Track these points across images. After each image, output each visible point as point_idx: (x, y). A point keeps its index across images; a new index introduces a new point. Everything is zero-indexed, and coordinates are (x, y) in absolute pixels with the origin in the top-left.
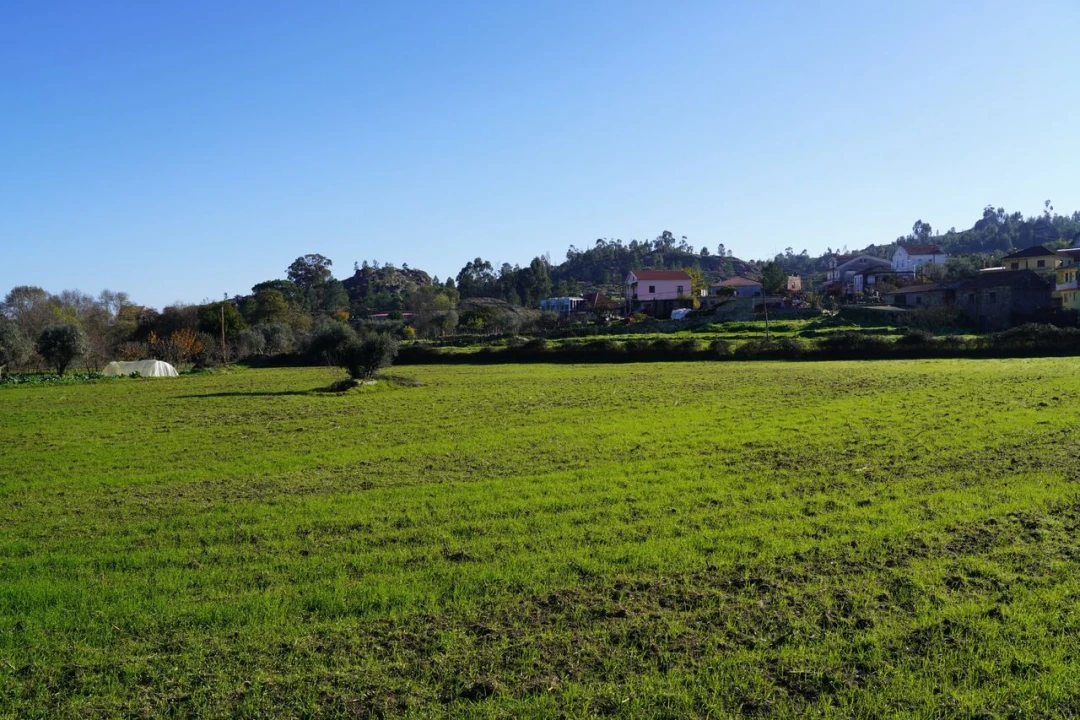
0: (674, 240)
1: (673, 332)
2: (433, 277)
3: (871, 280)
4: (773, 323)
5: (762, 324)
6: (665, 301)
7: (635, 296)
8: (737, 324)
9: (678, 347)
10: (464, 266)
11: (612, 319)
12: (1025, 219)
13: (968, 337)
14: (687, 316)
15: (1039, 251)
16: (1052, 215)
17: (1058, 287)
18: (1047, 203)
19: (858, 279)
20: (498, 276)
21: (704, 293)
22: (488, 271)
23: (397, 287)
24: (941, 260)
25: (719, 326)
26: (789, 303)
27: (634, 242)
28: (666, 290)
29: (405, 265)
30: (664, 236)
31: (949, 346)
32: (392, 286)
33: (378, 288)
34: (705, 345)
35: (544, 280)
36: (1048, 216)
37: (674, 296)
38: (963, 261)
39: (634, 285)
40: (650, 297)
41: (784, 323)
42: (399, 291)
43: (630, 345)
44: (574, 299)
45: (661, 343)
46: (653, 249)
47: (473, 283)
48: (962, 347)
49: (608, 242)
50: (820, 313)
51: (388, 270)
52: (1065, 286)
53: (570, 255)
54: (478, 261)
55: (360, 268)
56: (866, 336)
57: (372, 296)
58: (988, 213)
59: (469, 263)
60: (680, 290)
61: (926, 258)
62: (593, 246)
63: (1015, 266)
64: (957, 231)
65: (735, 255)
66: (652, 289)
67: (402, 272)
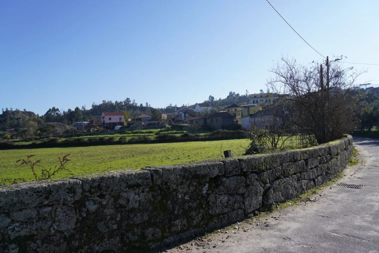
0: (130, 101)
1: (113, 134)
2: (36, 114)
3: (187, 115)
4: (148, 131)
5: (144, 131)
6: (113, 123)
7: (104, 121)
8: (136, 131)
9: (107, 140)
10: (48, 110)
11: (93, 130)
12: (240, 95)
13: (202, 134)
14: (120, 128)
15: (235, 106)
16: (248, 94)
17: (237, 117)
18: (247, 91)
19: (183, 115)
20: (62, 114)
21: (130, 120)
22: (58, 112)
23: (20, 118)
24: (209, 108)
25: (130, 132)
26: (158, 123)
27: (117, 102)
28: (115, 119)
29: (25, 110)
30: (127, 99)
31: (196, 137)
32: (18, 118)
33: (12, 119)
34: (117, 139)
35: (80, 115)
36: (247, 95)
37: (118, 121)
38: (215, 109)
39: (103, 117)
40: (109, 121)
41: (151, 130)
42: (21, 120)
43: (90, 140)
44: (85, 123)
45: (101, 139)
46: (123, 104)
47: (52, 116)
48: (200, 137)
49: (107, 101)
50: (165, 127)
51: (17, 111)
52: (239, 117)
53: (93, 106)
54: (54, 108)
55: (5, 111)
56: (171, 135)
57: (9, 122)
58: (230, 93)
59: (50, 109)
60: (120, 118)
61: (205, 108)
62: (101, 103)
63: (228, 110)
64: (222, 99)
65: (151, 106)
66: (110, 119)
67: (23, 112)
